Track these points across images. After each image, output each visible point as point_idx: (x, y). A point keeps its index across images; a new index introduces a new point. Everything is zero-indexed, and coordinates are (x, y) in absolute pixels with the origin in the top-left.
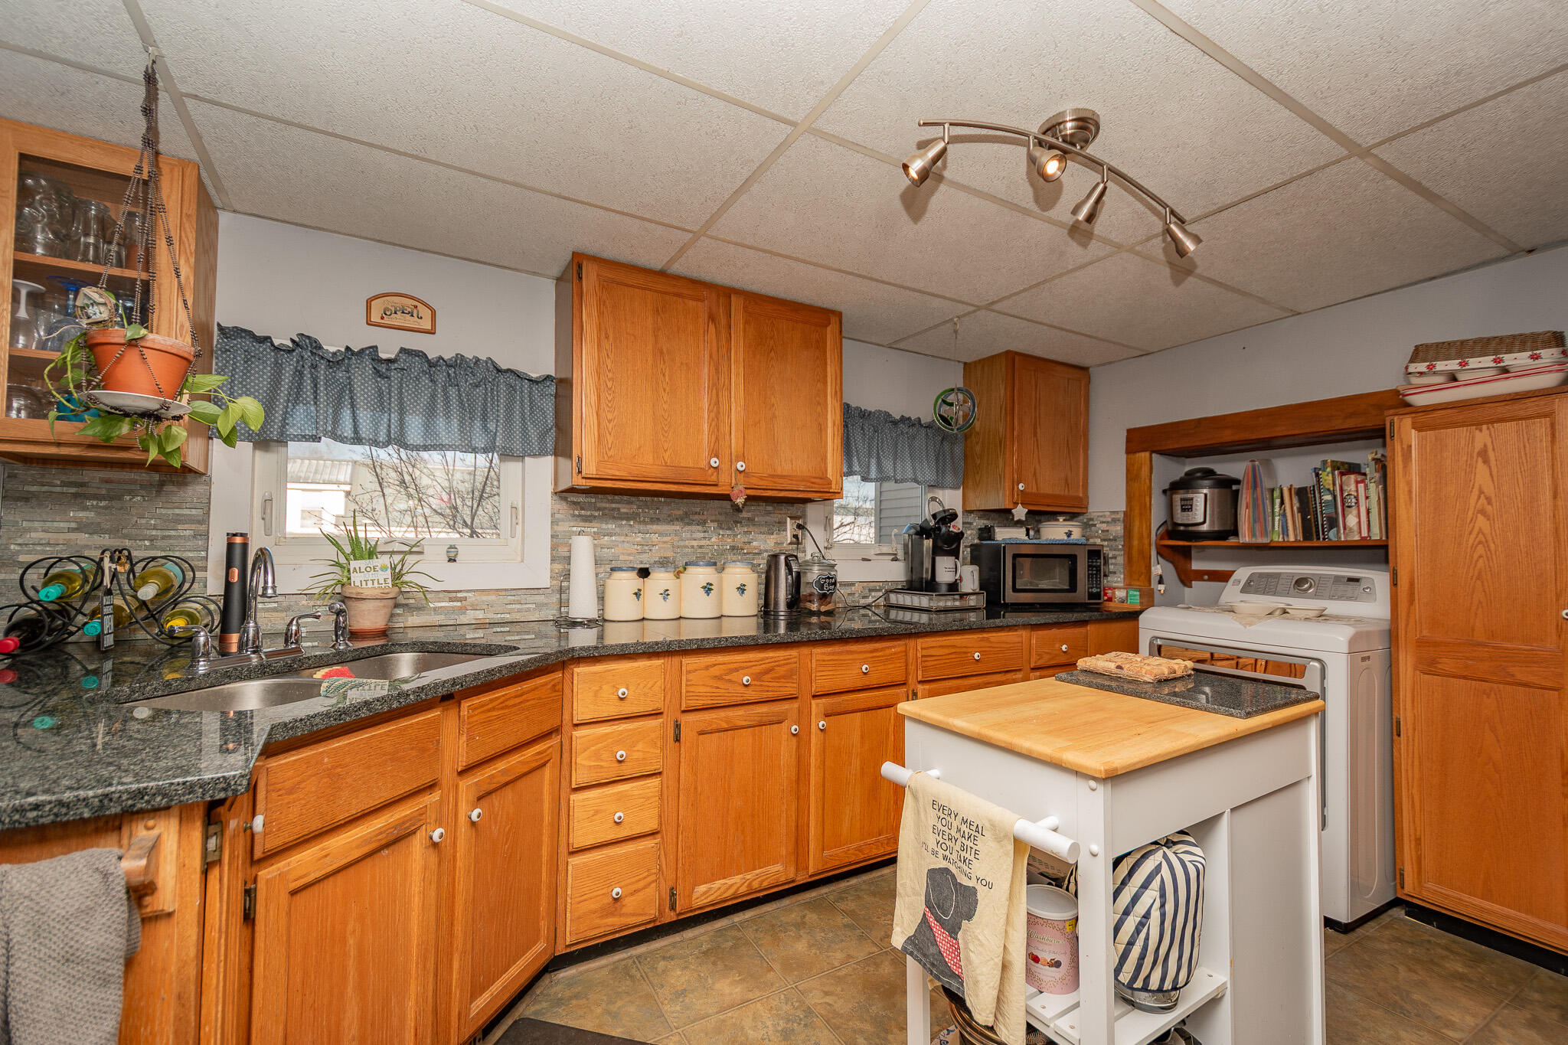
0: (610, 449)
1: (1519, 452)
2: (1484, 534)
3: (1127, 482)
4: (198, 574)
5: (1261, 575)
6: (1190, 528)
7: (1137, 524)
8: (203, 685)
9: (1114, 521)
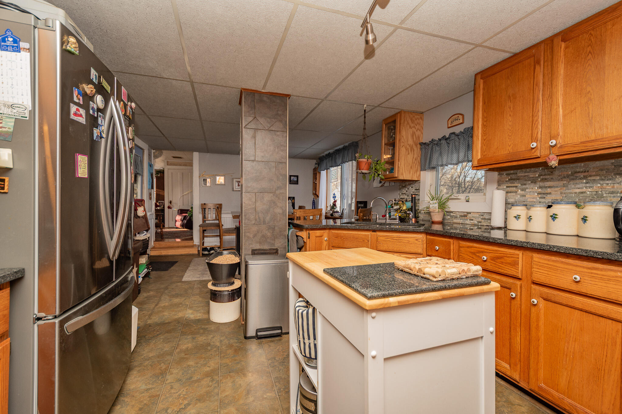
0: (484, 152)
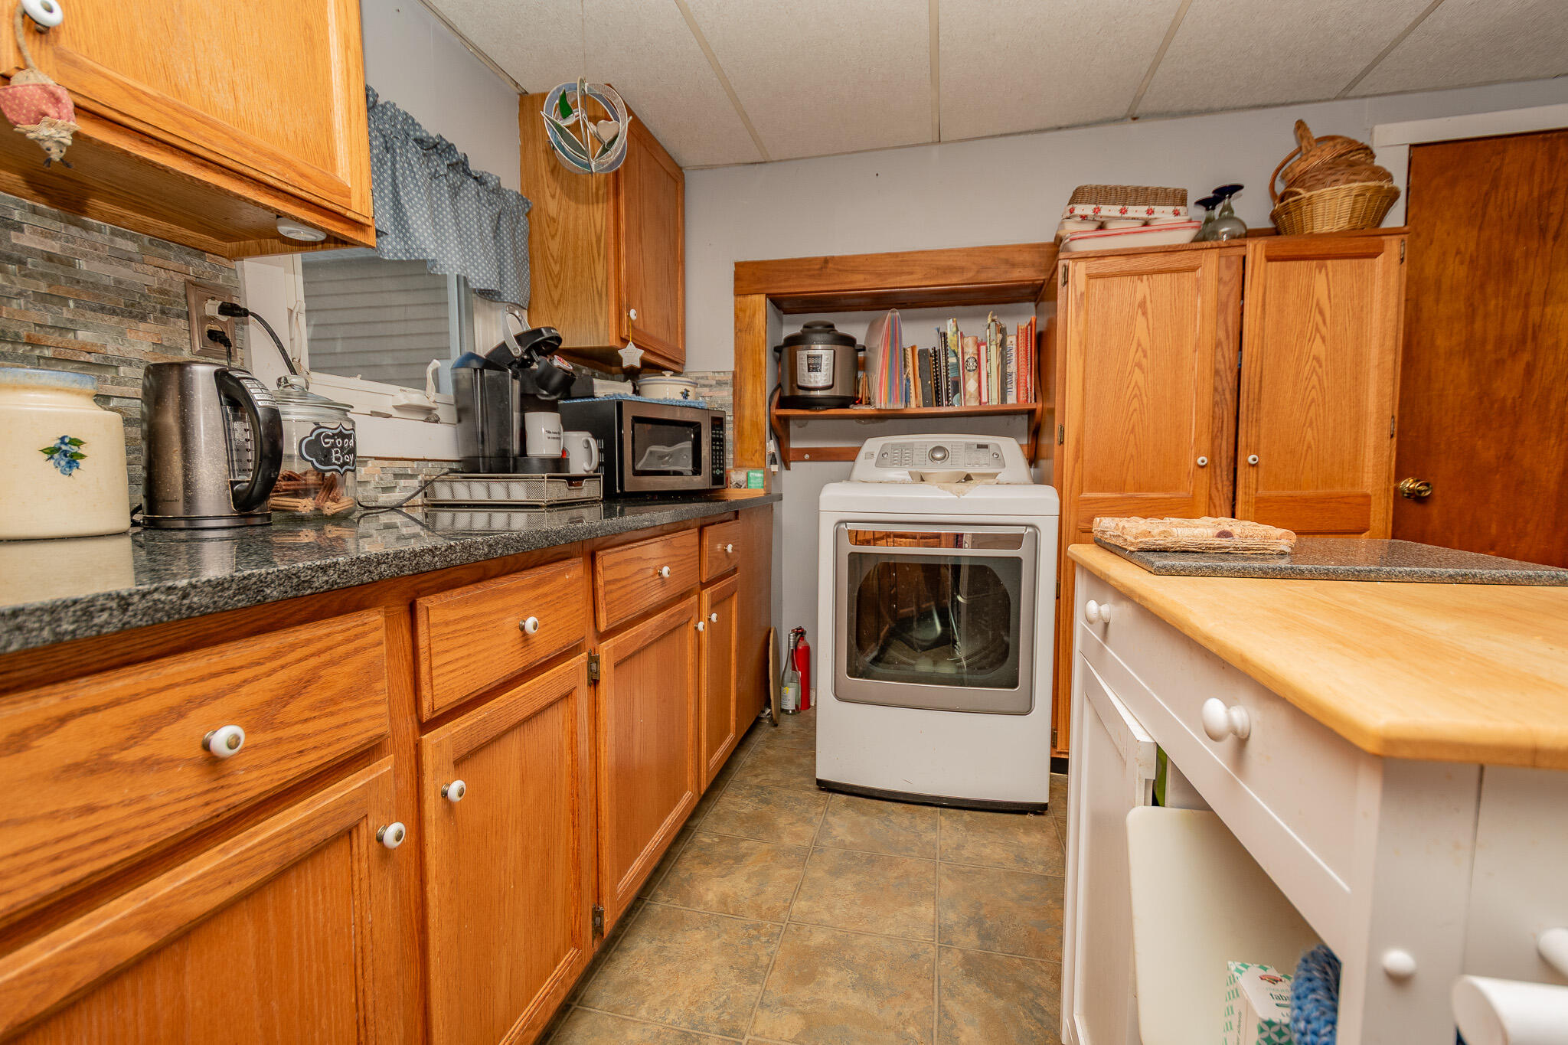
1: (1171, 305)
2: (1138, 388)
3: (736, 334)
5: (894, 446)
6: (813, 393)
7: (749, 387)
9: (720, 383)
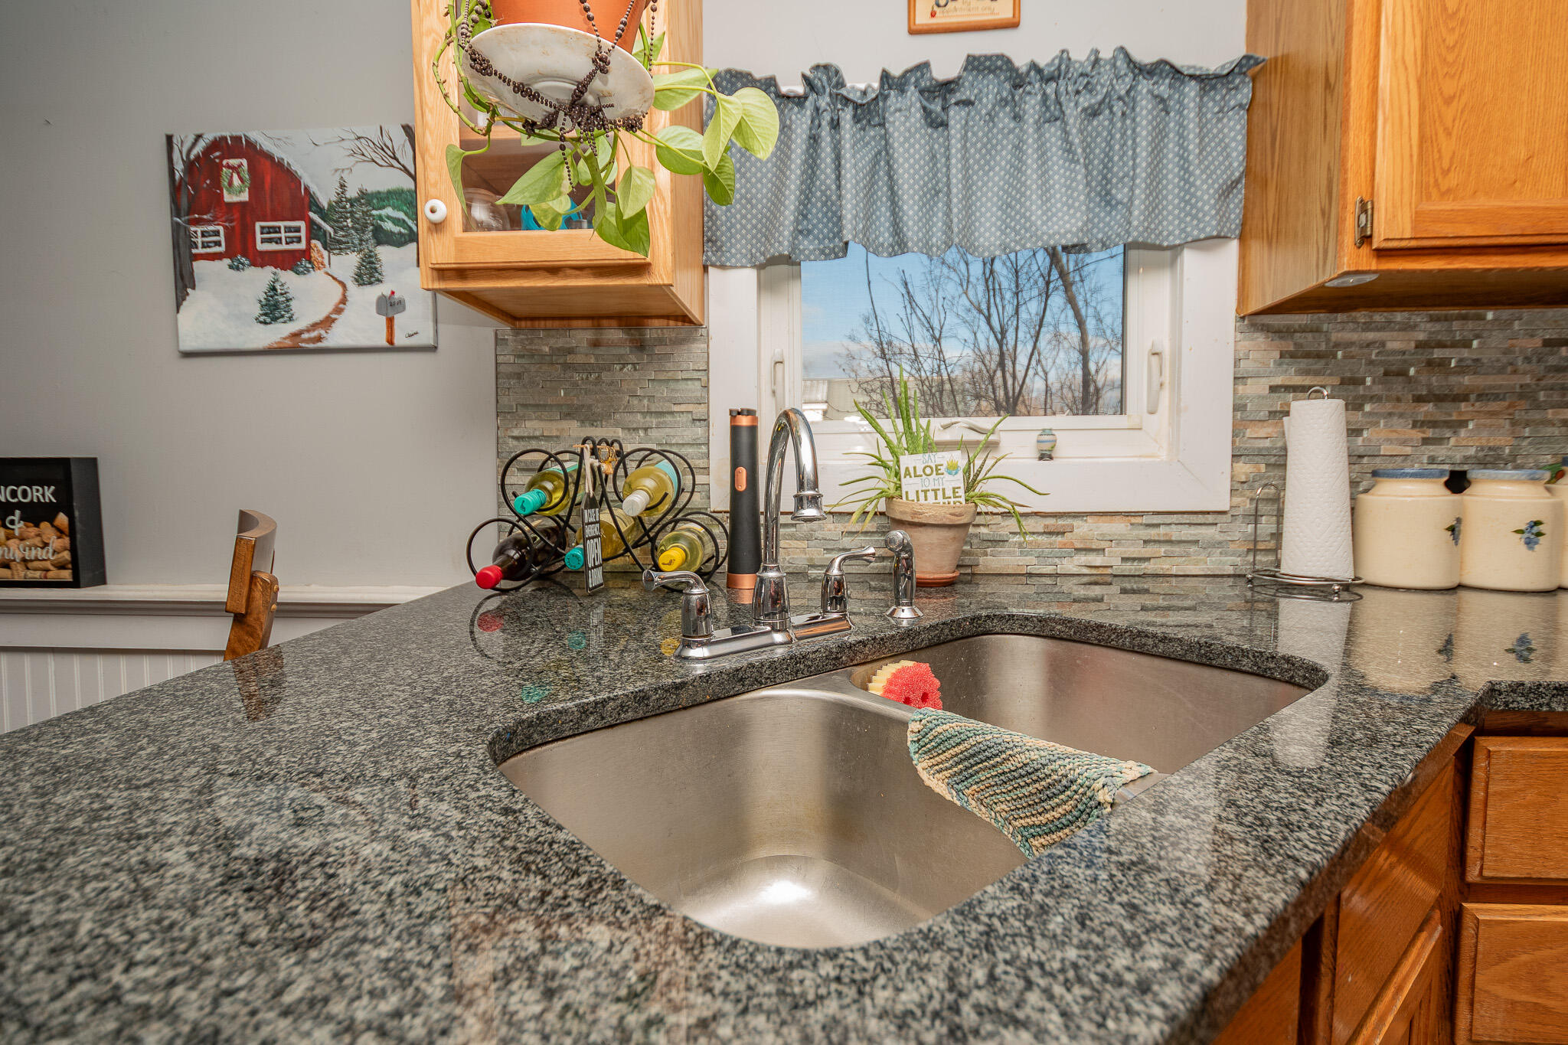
0: (1446, 172)
4: (700, 479)
8: (699, 699)
